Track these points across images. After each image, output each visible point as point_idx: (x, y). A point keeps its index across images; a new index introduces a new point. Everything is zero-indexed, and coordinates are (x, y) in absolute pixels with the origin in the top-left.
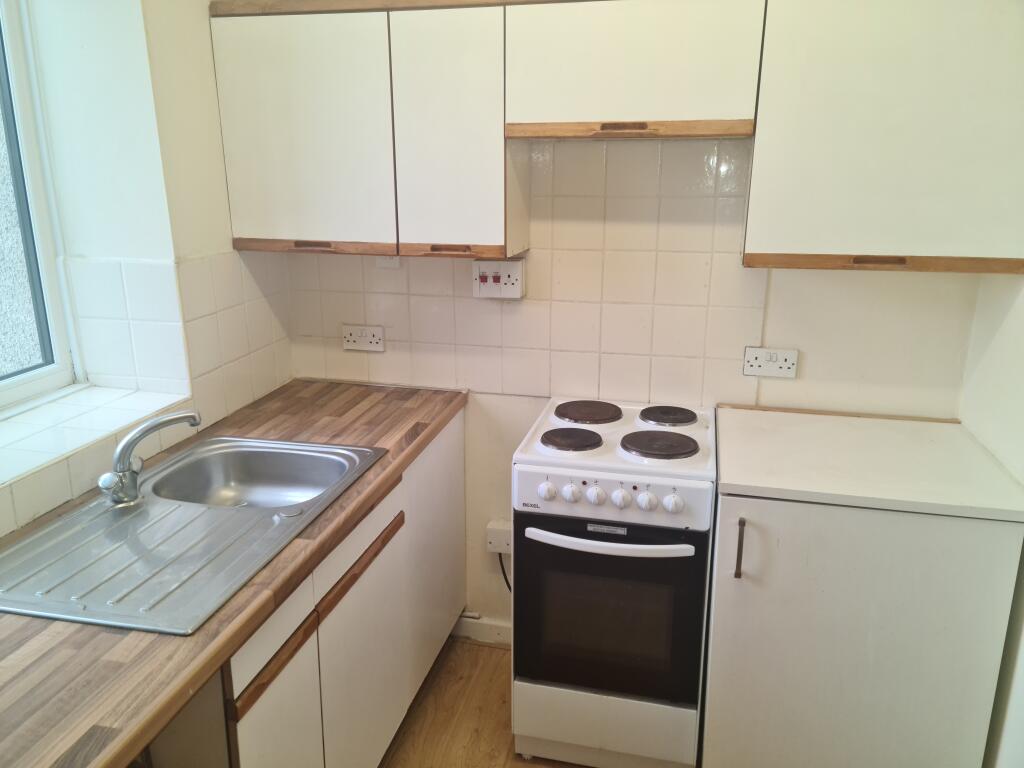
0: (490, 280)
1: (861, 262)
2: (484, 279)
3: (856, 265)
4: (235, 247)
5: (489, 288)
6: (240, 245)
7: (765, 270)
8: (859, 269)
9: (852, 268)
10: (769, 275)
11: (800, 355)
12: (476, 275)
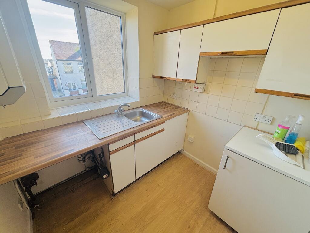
0: (196, 88)
1: (297, 95)
2: (195, 88)
3: (295, 96)
4: (153, 77)
5: (196, 90)
6: (154, 77)
7: (268, 95)
8: (295, 98)
9: (293, 97)
10: (269, 96)
11: (274, 119)
12: (194, 86)
